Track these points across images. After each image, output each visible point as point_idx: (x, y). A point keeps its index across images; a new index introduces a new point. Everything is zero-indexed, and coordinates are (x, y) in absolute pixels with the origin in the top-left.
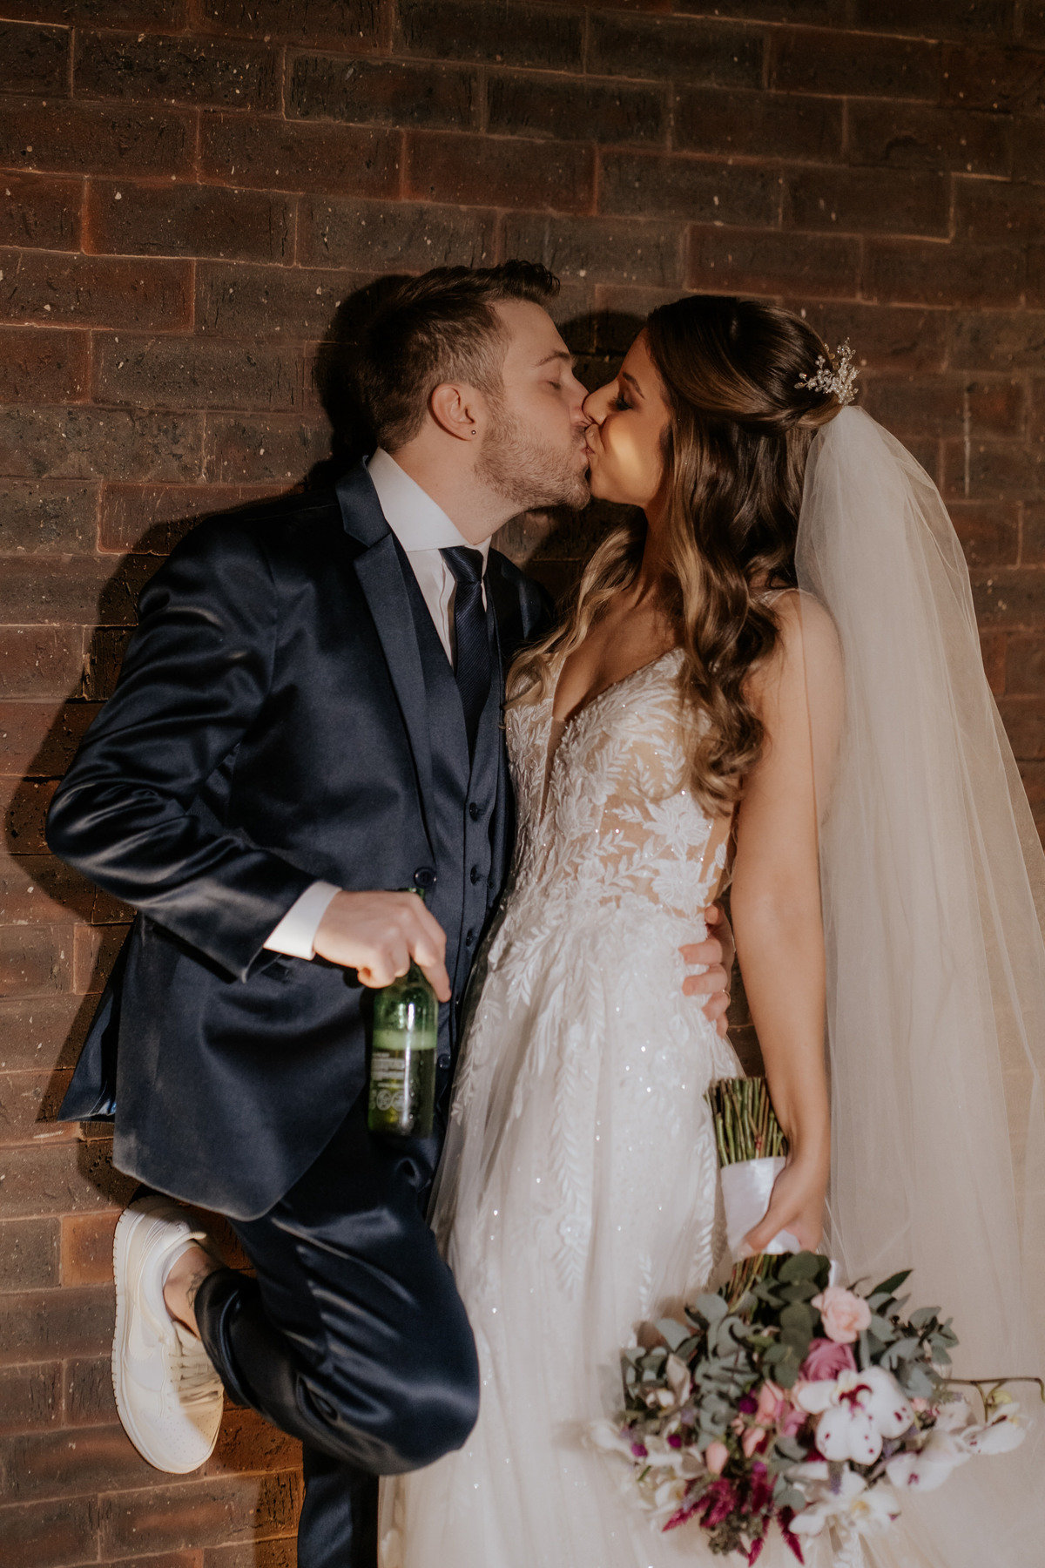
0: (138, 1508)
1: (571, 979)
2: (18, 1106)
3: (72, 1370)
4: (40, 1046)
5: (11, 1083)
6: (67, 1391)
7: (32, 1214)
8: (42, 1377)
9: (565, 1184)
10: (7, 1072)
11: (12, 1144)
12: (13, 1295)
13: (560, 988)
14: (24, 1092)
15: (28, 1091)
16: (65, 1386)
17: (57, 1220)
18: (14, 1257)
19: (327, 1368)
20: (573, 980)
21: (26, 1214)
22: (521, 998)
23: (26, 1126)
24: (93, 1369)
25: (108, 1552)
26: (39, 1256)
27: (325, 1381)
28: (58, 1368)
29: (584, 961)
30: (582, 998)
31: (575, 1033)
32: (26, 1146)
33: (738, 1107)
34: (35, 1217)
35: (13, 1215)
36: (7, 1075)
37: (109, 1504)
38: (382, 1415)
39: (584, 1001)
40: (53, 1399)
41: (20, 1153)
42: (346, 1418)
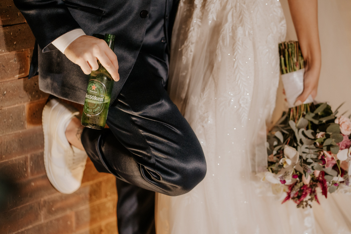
0: (54, 202)
1: (235, 11)
2: (9, 66)
3: (32, 158)
4: (15, 43)
5: (6, 58)
6: (30, 166)
7: (15, 104)
8: (22, 162)
9: (241, 85)
10: (5, 53)
11: (8, 80)
12: (11, 134)
13: (230, 14)
14: (11, 60)
15: (12, 59)
16: (29, 164)
17: (24, 106)
18: (10, 121)
19: (153, 161)
20: (236, 11)
21: (14, 105)
22: (213, 18)
23: (12, 73)
24: (38, 156)
25: (46, 218)
26: (19, 119)
27: (153, 166)
28: (26, 158)
29: (240, 4)
30: (241, 17)
31: (240, 31)
32: (12, 80)
33: (290, 53)
34: (17, 105)
35: (10, 106)
36: (5, 55)
37: (45, 202)
38: (177, 177)
39: (242, 18)
40: (26, 169)
41: (11, 83)
42: (164, 179)
